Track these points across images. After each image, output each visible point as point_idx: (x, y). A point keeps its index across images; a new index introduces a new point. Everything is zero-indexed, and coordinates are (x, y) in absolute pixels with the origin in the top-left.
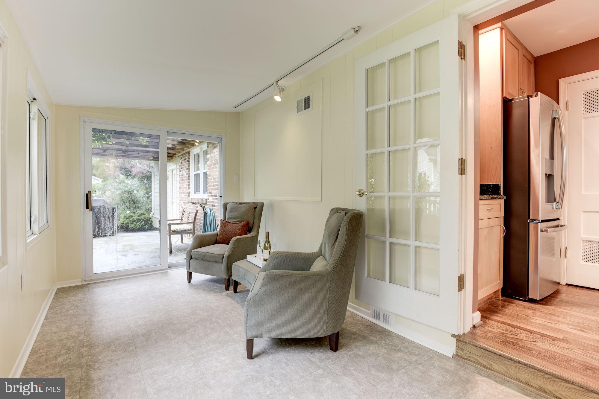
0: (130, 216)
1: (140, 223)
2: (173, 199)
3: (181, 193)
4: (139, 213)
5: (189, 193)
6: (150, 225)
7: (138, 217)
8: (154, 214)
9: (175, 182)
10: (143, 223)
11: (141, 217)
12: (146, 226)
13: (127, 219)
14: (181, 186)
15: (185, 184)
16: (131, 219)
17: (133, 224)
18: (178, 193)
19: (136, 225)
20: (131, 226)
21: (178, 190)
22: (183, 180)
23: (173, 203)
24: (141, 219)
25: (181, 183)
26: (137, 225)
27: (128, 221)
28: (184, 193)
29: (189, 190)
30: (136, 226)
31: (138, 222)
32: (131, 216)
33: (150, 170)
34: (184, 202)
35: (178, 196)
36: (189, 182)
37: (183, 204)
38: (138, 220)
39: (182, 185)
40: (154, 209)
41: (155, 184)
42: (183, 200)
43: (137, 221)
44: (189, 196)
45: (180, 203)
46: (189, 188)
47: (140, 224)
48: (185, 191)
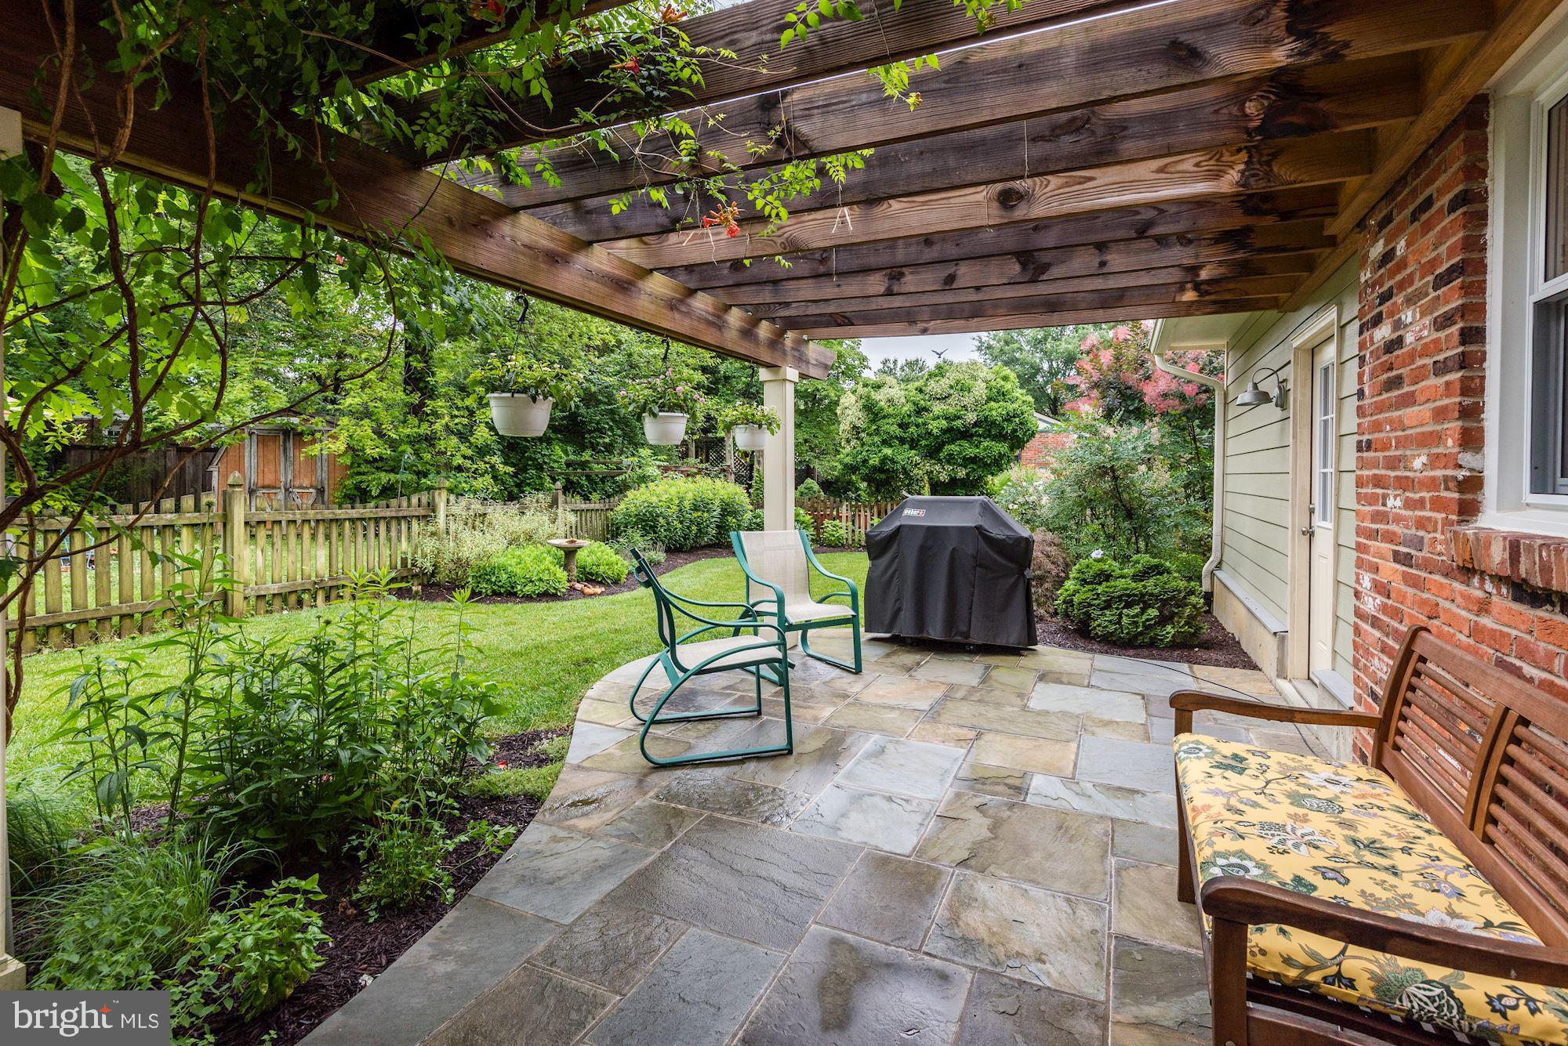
0: (1099, 575)
1: (1137, 610)
2: (1312, 511)
3: (1378, 482)
4: (1139, 566)
5: (1473, 483)
6: (1187, 623)
7: (1134, 585)
8: (1220, 563)
9: (1332, 415)
10: (1153, 612)
11: (1150, 585)
12: (1169, 628)
13: (1089, 587)
14: (1377, 427)
15: (1416, 416)
16: (1100, 589)
17: (1107, 612)
18: (1349, 480)
19: (1120, 615)
20: (1103, 622)
21: (1350, 459)
22: (1396, 382)
23: (1312, 534)
24: (1143, 595)
25: (1380, 408)
26: (1125, 620)
27: (1089, 595)
28: (1404, 484)
29: (1467, 459)
30: (1119, 623)
31: (1128, 606)
32: (1105, 576)
33: (1210, 381)
34: (1409, 556)
35: (1349, 500)
36: (1473, 388)
37: (1391, 571)
38: (1129, 596)
39: (1390, 421)
40: (1223, 544)
41: (1229, 435)
42: (1390, 537)
43: (1129, 600)
44: (1468, 510)
45: (1360, 548)
46: (1472, 440)
47: (1136, 616)
48: (1417, 464)
